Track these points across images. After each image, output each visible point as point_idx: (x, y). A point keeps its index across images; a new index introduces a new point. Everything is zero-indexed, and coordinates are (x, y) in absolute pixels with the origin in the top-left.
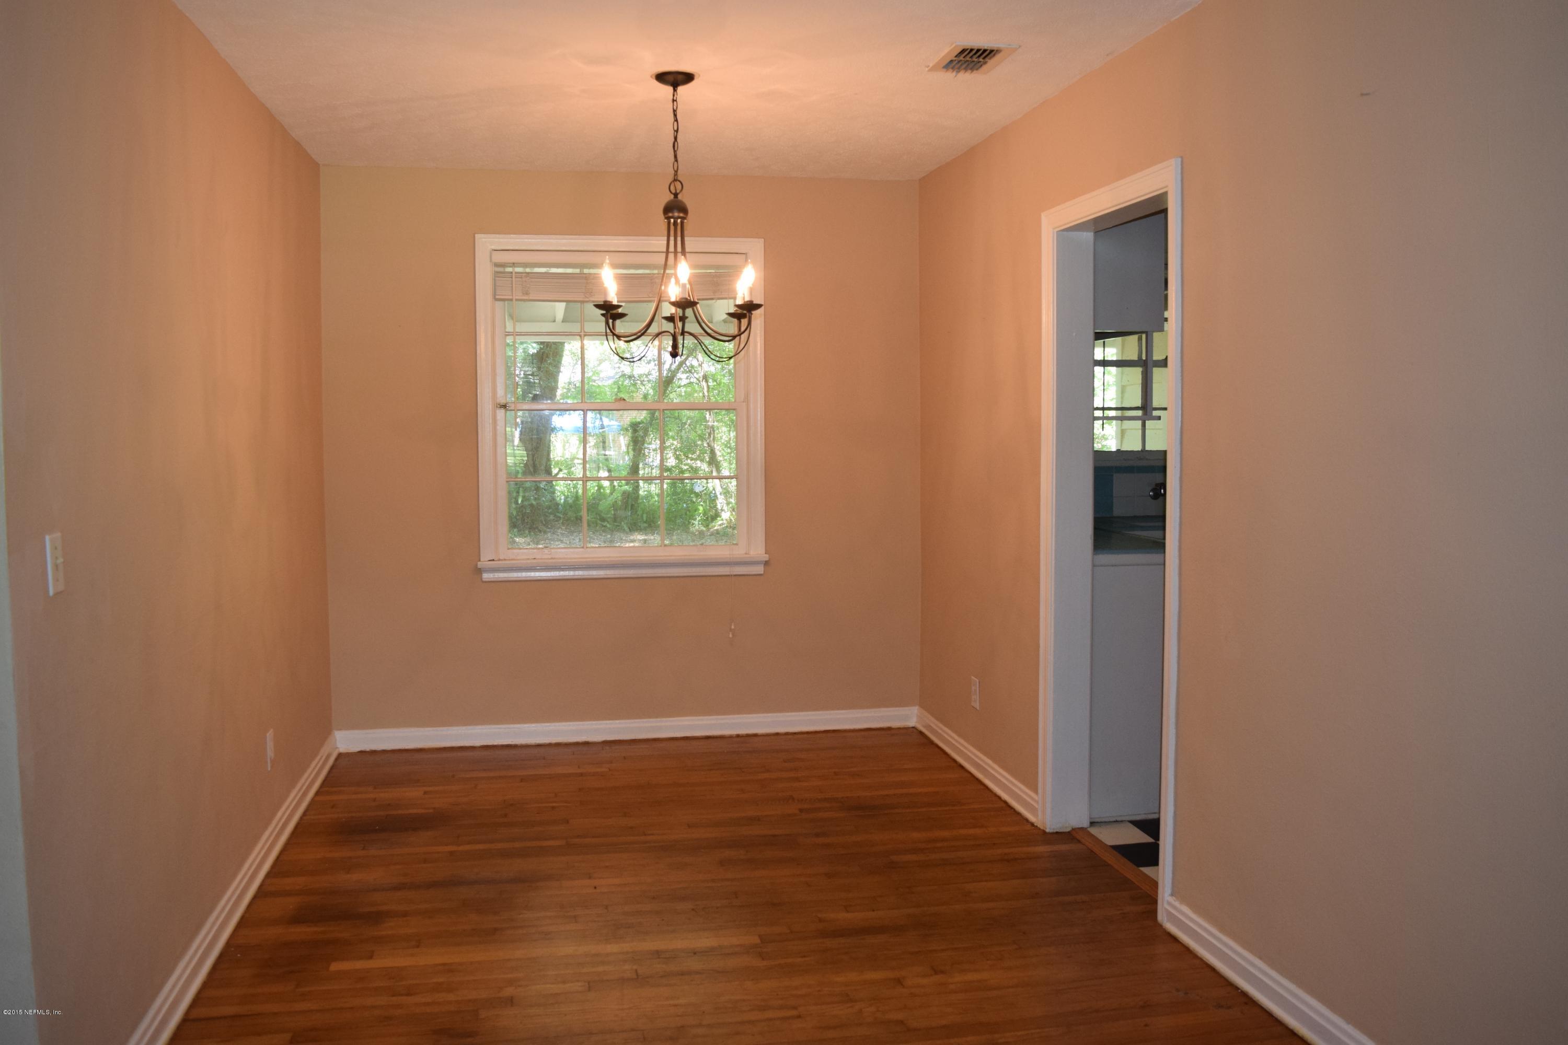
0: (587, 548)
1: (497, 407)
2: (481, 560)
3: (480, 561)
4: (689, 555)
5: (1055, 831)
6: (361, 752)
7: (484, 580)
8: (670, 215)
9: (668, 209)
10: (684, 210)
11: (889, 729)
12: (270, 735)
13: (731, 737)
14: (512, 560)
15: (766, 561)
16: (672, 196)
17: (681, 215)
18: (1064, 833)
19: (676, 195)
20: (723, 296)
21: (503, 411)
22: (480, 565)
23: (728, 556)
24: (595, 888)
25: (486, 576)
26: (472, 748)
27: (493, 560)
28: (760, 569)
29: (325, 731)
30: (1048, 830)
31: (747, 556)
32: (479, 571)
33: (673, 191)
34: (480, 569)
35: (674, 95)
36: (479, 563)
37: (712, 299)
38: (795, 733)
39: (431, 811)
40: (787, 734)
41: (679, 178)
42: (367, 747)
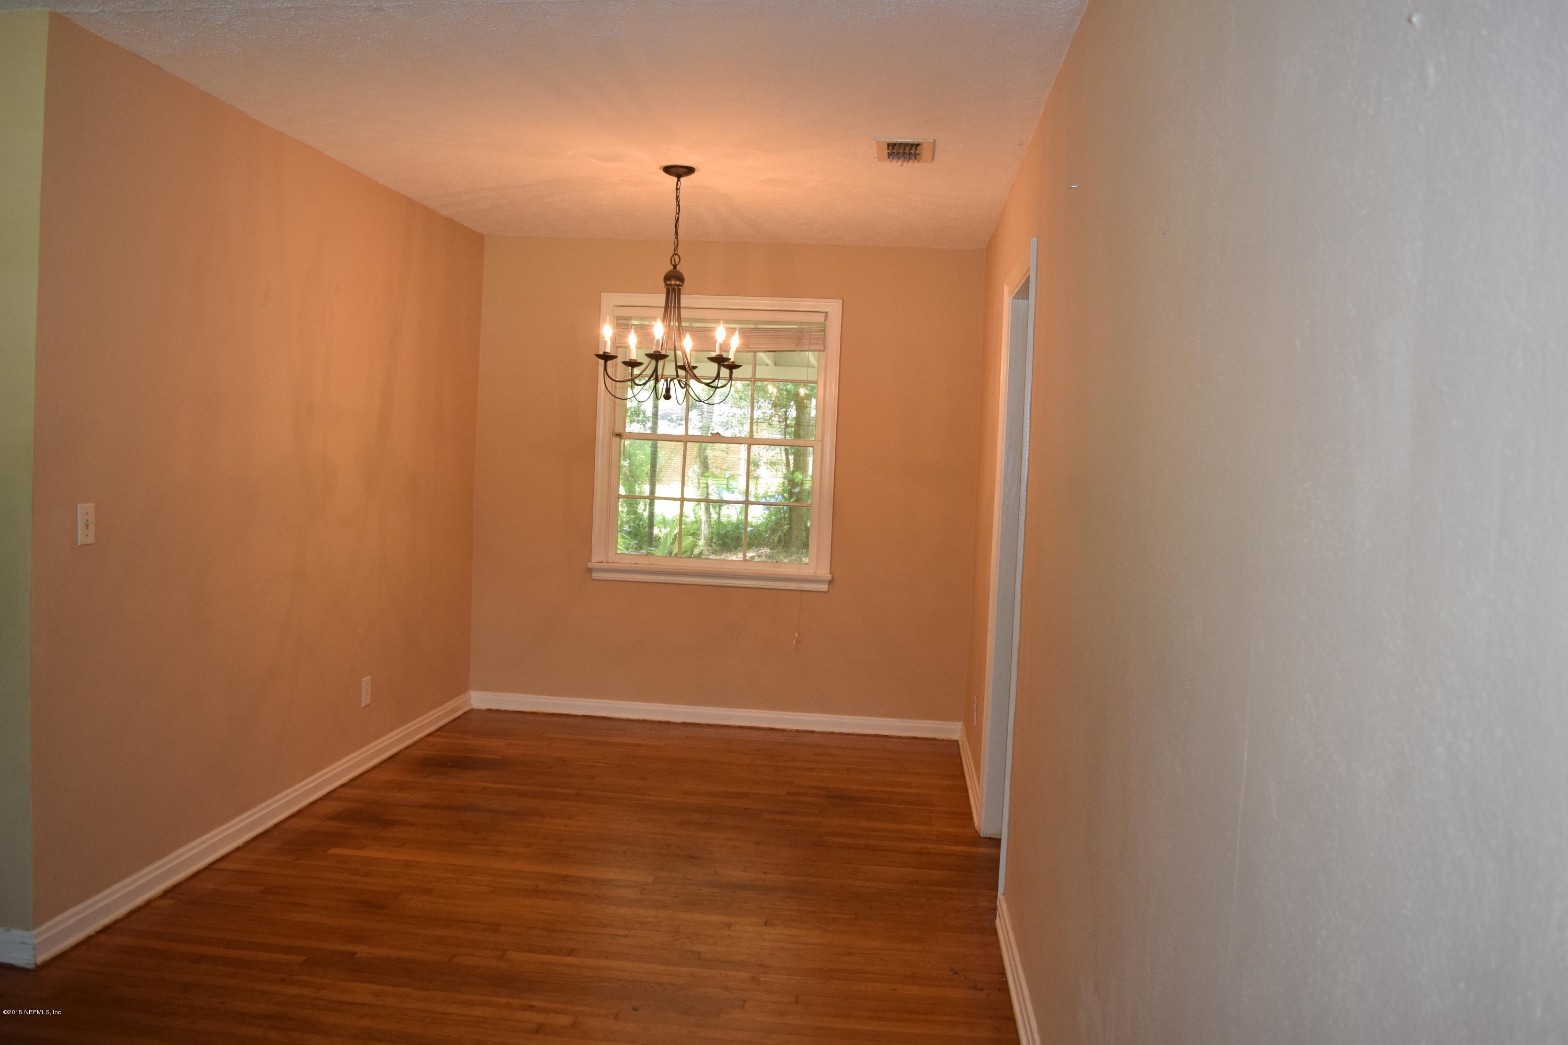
0: (680, 557)
1: (613, 436)
2: (592, 561)
3: (590, 562)
4: (745, 570)
5: (988, 836)
6: (489, 710)
7: (593, 578)
8: (669, 282)
9: (667, 278)
10: (681, 279)
11: (934, 739)
12: (366, 681)
13: (791, 731)
14: (620, 563)
15: (830, 581)
16: (672, 267)
17: (678, 283)
18: (996, 839)
19: (675, 266)
20: (804, 349)
21: (618, 439)
22: (590, 565)
23: (796, 574)
24: (566, 826)
25: (595, 575)
26: (576, 716)
27: (602, 562)
28: (824, 587)
29: (461, 687)
30: (982, 835)
31: (815, 575)
32: (590, 571)
33: (673, 263)
34: (591, 568)
35: (677, 185)
36: (589, 563)
37: (795, 351)
38: (848, 734)
39: (500, 757)
40: (841, 734)
41: (679, 253)
42: (495, 706)
